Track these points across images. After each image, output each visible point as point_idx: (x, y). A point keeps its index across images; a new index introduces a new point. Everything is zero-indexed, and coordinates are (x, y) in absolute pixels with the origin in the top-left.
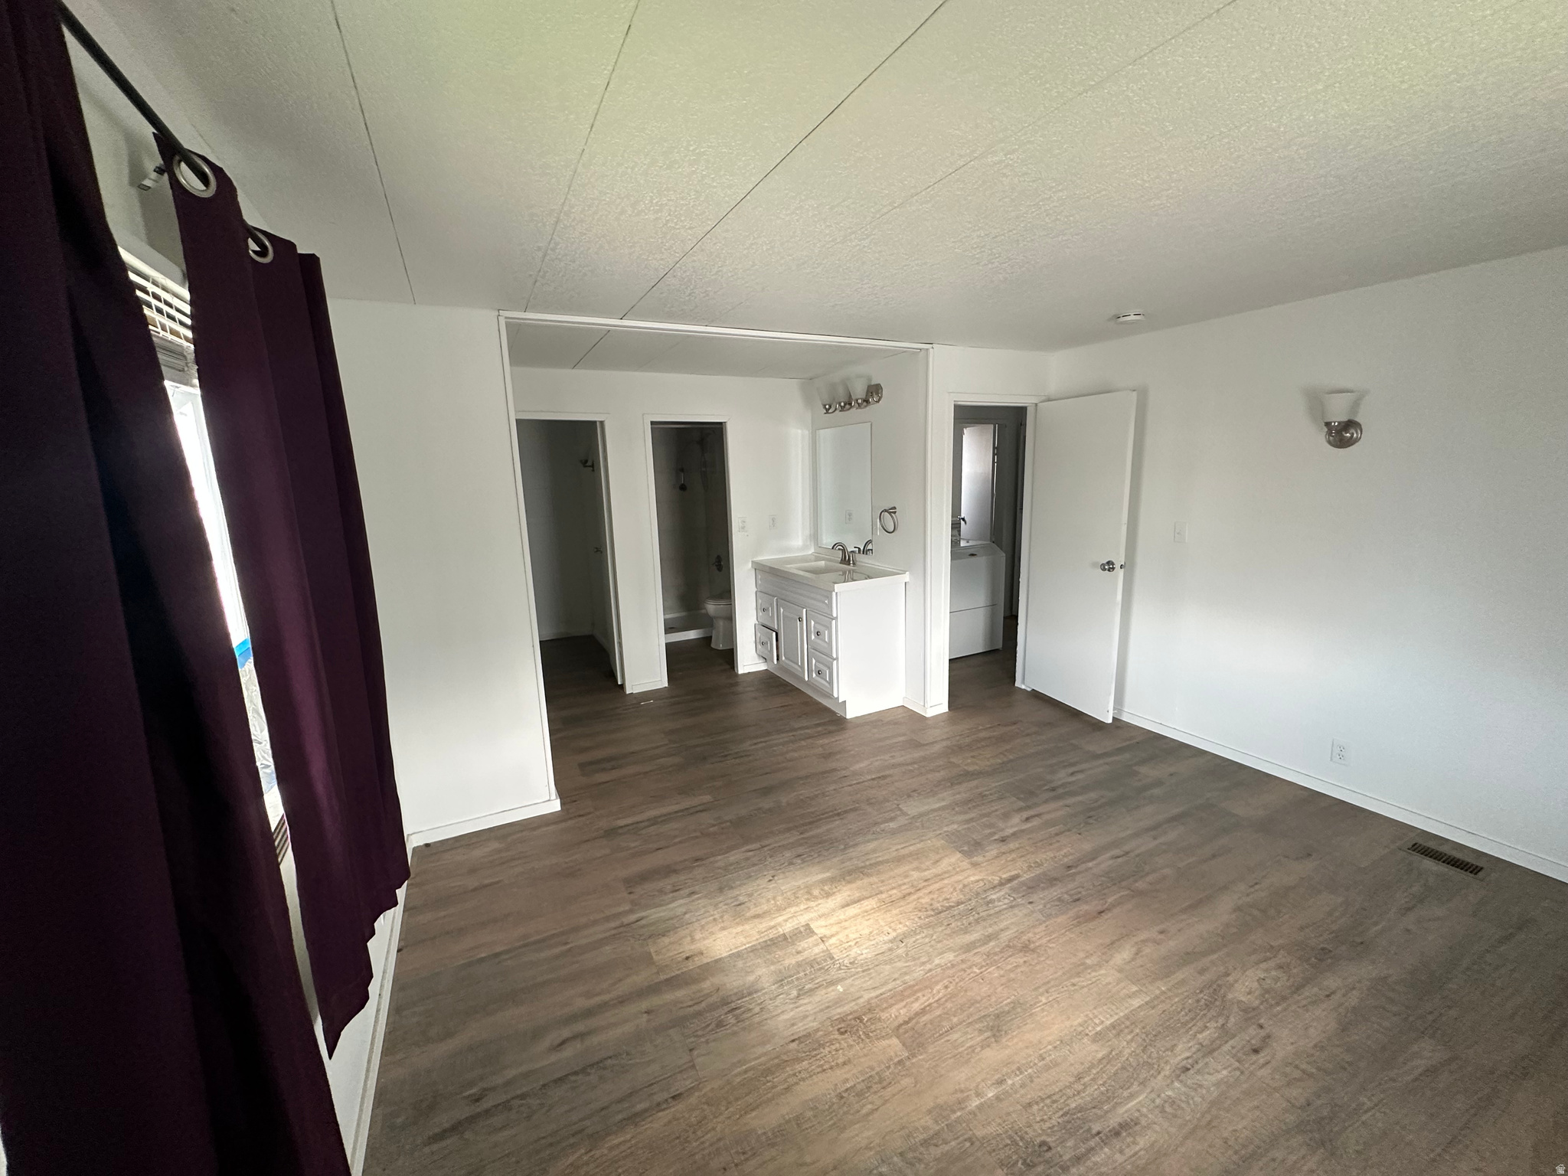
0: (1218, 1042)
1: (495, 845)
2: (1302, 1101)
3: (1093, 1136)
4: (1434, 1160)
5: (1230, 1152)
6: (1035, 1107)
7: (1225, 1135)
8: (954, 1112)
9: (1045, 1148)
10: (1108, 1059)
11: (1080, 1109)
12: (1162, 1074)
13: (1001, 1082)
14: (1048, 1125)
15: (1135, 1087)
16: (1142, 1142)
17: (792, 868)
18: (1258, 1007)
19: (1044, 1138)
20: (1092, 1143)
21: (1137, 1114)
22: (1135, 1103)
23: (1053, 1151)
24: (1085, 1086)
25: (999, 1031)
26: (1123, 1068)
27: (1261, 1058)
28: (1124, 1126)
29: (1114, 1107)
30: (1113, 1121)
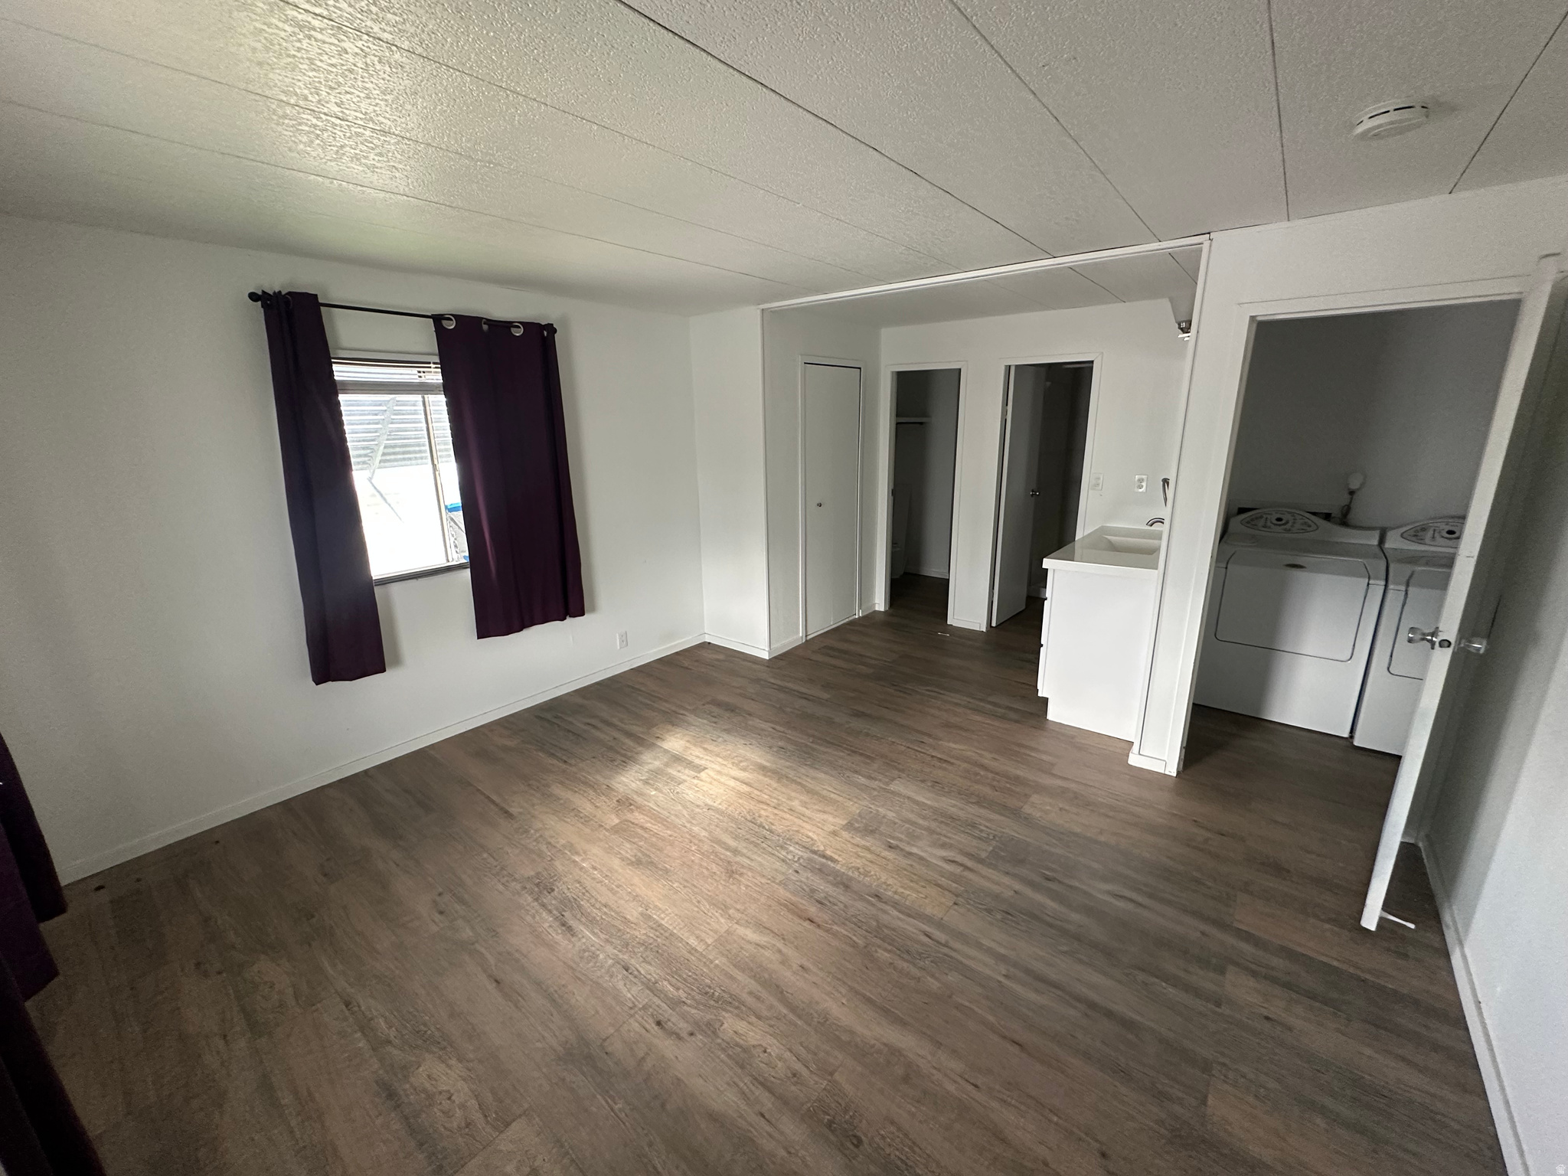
0: (662, 995)
1: (721, 657)
2: (610, 1049)
3: (560, 913)
4: (562, 1146)
5: (556, 988)
6: (578, 885)
7: (570, 987)
8: (570, 851)
9: (549, 891)
10: (626, 921)
11: (580, 907)
12: (618, 953)
13: (595, 868)
14: (566, 891)
15: (603, 936)
16: (559, 938)
17: (767, 749)
18: (718, 1037)
19: (556, 890)
20: (555, 912)
21: (580, 936)
22: (589, 936)
23: (548, 894)
24: (599, 909)
25: (638, 864)
26: (620, 930)
27: (651, 1026)
28: (570, 929)
29: (584, 924)
30: (572, 923)
